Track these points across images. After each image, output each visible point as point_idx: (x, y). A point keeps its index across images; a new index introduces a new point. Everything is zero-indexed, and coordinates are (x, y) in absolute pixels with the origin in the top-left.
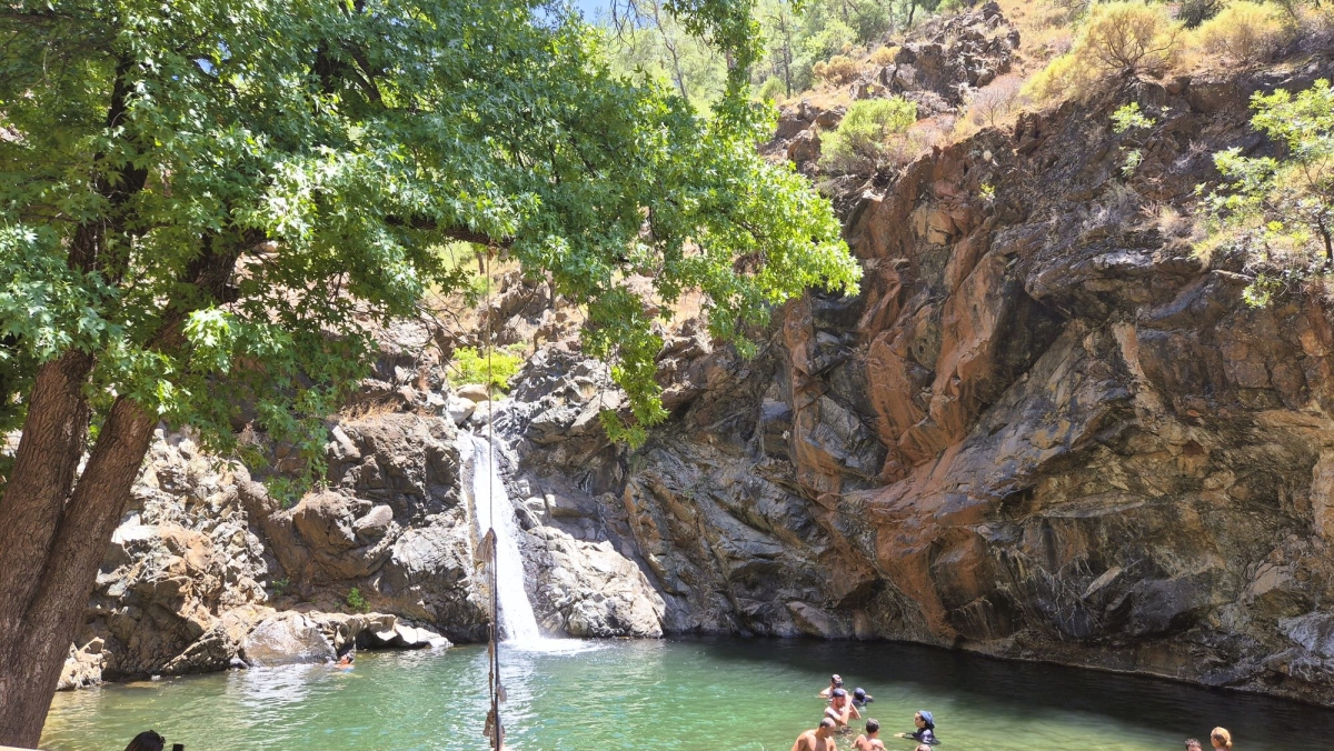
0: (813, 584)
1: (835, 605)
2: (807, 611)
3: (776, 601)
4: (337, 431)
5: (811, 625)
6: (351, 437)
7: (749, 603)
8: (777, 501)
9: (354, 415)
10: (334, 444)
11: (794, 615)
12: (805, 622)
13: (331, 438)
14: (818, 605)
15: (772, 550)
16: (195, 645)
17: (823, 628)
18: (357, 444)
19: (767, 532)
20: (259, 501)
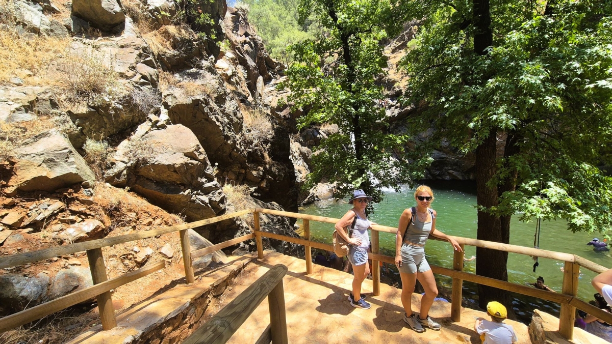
0: (457, 165)
1: (464, 171)
2: (455, 173)
3: (444, 170)
4: (320, 131)
5: (456, 177)
6: (325, 133)
7: (435, 171)
8: (445, 142)
9: (324, 126)
10: (321, 135)
11: (450, 174)
12: (454, 176)
13: (320, 134)
14: (458, 171)
15: (443, 156)
16: (309, 196)
17: (460, 178)
18: (327, 135)
19: (440, 151)
20: (305, 154)
